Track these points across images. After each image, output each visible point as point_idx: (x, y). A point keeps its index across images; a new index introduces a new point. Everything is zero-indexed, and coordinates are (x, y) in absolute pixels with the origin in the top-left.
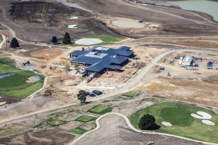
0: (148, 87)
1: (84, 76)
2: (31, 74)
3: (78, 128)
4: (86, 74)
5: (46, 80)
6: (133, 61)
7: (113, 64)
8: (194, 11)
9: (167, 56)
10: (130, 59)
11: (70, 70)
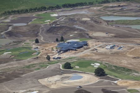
0: (83, 56)
1: (58, 52)
2: (36, 52)
3: (38, 68)
4: (60, 52)
5: (40, 54)
6: (85, 47)
7: (74, 47)
8: (136, 29)
9: (103, 45)
10: (84, 46)
11: (53, 50)
